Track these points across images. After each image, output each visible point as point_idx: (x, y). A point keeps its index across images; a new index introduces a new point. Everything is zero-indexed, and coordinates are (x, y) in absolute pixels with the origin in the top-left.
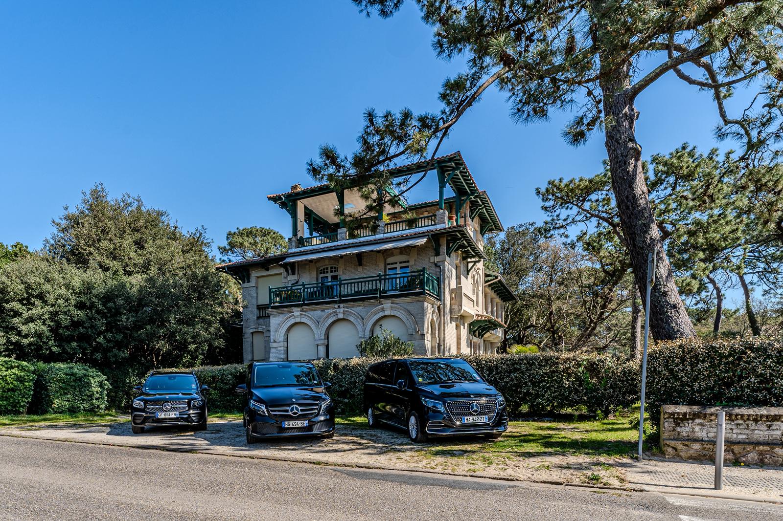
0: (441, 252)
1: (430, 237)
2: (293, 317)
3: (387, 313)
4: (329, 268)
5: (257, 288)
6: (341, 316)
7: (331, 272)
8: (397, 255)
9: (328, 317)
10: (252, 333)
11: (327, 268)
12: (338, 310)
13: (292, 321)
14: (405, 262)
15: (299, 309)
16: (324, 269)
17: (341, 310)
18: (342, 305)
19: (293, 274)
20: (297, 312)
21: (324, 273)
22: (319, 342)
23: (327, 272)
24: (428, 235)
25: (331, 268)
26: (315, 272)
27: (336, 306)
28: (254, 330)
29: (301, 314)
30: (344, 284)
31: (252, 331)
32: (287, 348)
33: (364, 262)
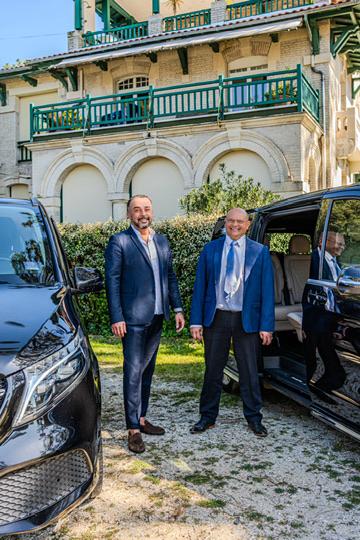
0: (322, 48)
1: (306, 19)
2: (71, 155)
3: (234, 145)
4: (135, 80)
5: (18, 114)
6: (152, 152)
7: (138, 85)
8: (247, 56)
9: (129, 153)
10: (10, 187)
11: (131, 80)
12: (148, 142)
13: (69, 162)
14: (259, 67)
15: (80, 141)
16: (126, 82)
17: (153, 141)
18: (154, 133)
19: (76, 88)
20: (77, 145)
21: (126, 87)
22: (115, 197)
23: (131, 87)
24: (303, 17)
25: (138, 79)
26: (111, 86)
27: (145, 134)
28: (13, 182)
29: (84, 150)
30: (158, 97)
31: (9, 183)
32: (61, 207)
33: (191, 67)
